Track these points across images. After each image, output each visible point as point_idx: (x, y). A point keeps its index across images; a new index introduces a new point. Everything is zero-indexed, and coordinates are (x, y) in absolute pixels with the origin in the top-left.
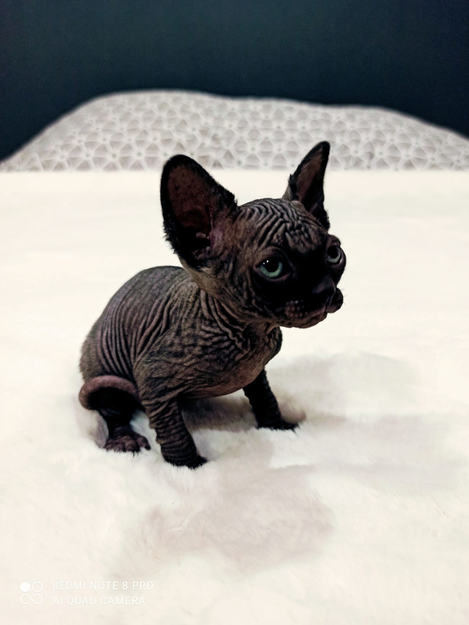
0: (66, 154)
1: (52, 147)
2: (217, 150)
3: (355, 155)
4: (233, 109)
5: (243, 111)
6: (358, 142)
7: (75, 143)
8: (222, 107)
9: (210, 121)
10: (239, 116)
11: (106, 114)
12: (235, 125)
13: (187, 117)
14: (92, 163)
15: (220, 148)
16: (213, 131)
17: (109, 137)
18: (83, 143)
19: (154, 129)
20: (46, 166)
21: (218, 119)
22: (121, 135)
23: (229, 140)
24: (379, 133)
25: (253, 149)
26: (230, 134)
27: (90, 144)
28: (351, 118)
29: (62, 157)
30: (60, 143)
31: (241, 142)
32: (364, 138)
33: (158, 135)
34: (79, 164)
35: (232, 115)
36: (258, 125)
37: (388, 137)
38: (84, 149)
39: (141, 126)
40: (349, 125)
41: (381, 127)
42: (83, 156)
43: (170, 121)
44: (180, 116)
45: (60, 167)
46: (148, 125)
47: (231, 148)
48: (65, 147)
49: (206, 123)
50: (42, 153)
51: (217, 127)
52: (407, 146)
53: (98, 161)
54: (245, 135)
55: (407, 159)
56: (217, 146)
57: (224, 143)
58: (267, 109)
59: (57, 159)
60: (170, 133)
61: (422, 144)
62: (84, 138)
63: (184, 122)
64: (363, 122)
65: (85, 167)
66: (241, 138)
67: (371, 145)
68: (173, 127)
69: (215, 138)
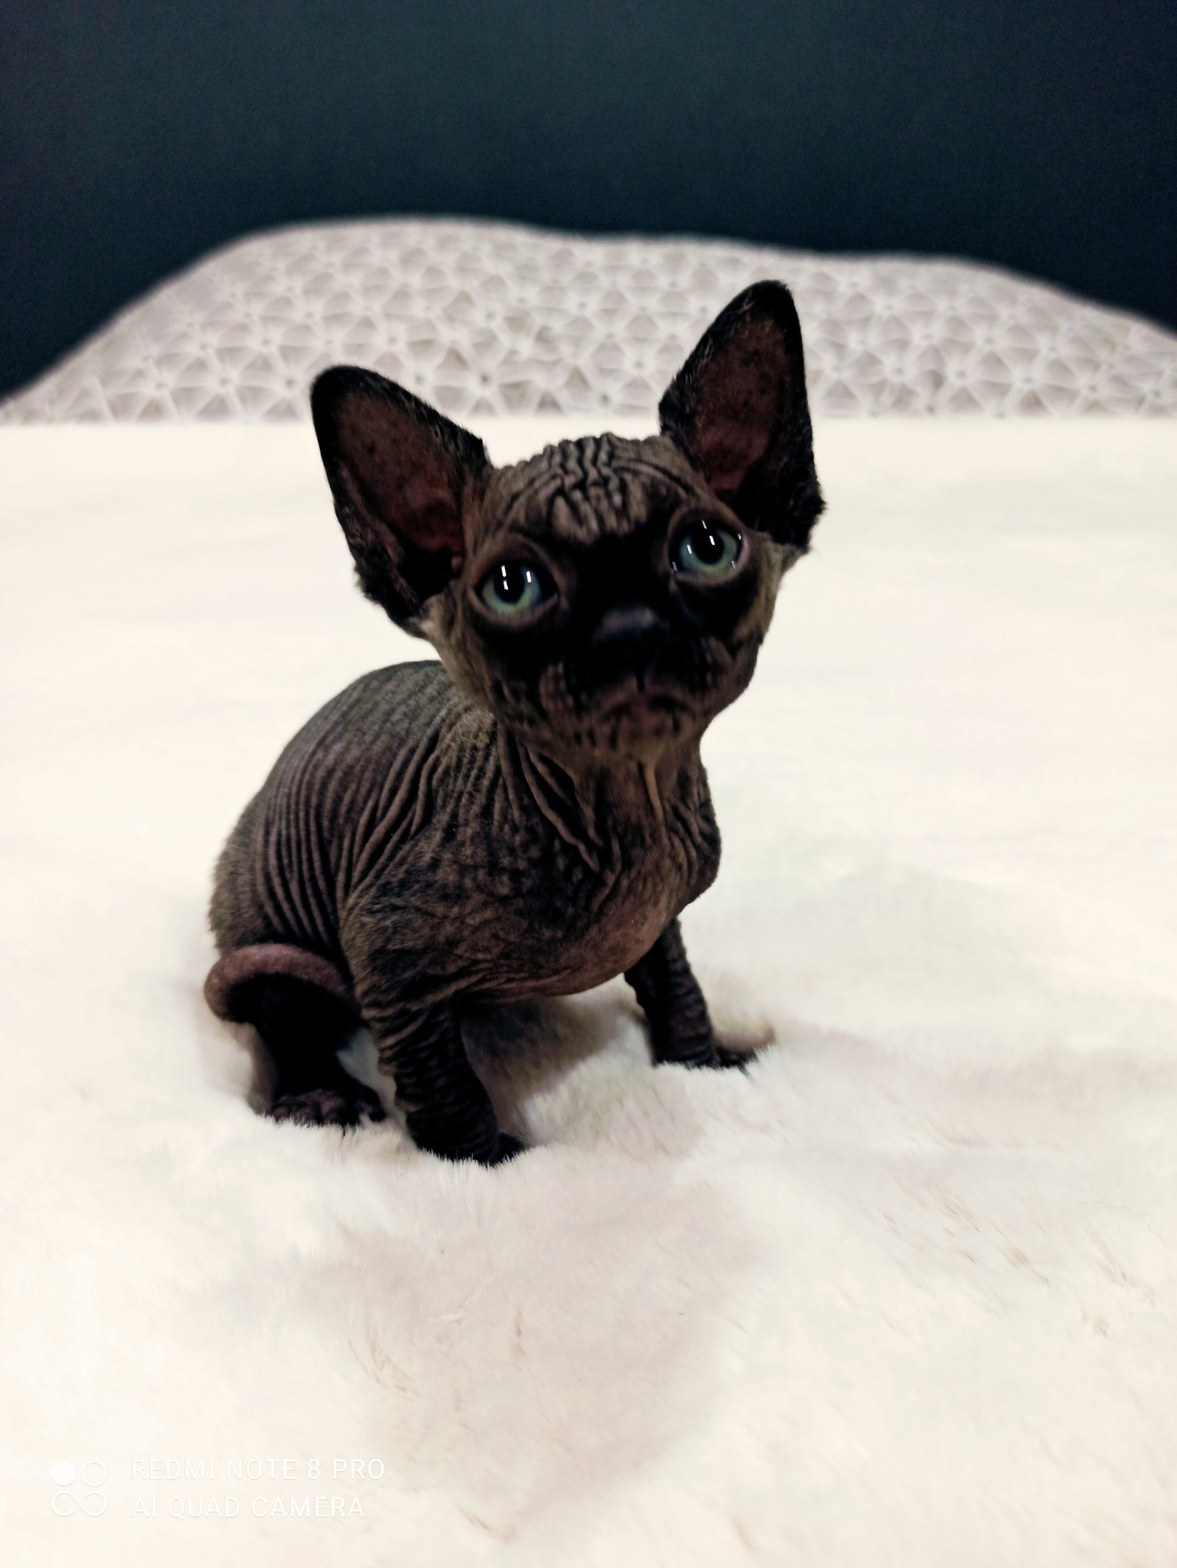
0: (170, 378)
1: (132, 361)
2: (550, 366)
3: (897, 380)
4: (589, 264)
5: (613, 268)
6: (903, 345)
7: (192, 350)
8: (561, 260)
9: (532, 295)
10: (605, 281)
11: (269, 278)
12: (594, 303)
13: (472, 285)
14: (235, 403)
15: (556, 363)
16: (538, 320)
17: (277, 335)
18: (211, 352)
19: (389, 316)
20: (121, 408)
21: (553, 290)
22: (306, 329)
23: (578, 342)
24: (957, 323)
25: (639, 365)
26: (581, 324)
27: (229, 353)
28: (887, 285)
29: (160, 386)
30: (155, 350)
31: (609, 347)
32: (917, 335)
33: (401, 331)
34: (201, 404)
35: (586, 278)
36: (653, 303)
37: (979, 334)
38: (215, 364)
39: (358, 307)
40: (880, 304)
41: (963, 308)
42: (211, 385)
43: (431, 293)
44: (454, 283)
45: (154, 411)
46: (376, 307)
47: (584, 361)
48: (167, 360)
49: (521, 300)
50: (108, 377)
51: (550, 310)
52: (1029, 355)
53: (251, 395)
54: (620, 328)
55: (1027, 388)
56: (549, 357)
57: (565, 350)
58: (674, 264)
59: (148, 390)
60: (430, 324)
61: (1066, 352)
62: (215, 339)
63: (464, 298)
64: (917, 296)
65: (217, 410)
66: (610, 336)
67: (936, 353)
68: (437, 310)
69: (543, 338)
